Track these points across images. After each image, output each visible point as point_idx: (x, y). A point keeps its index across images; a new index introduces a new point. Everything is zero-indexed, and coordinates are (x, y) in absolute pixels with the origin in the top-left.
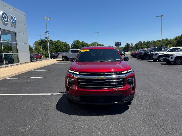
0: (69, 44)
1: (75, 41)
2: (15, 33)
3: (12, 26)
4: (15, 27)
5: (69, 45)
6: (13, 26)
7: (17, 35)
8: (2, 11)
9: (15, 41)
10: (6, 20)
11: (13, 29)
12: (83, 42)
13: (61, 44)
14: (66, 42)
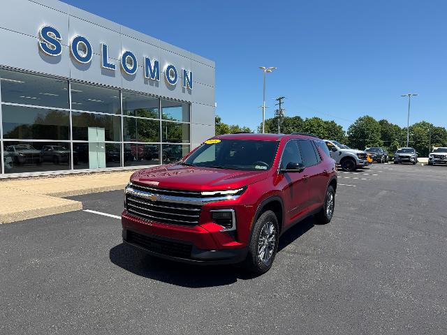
0: (341, 128)
1: (361, 120)
2: (189, 104)
3: (184, 91)
4: (190, 92)
5: (343, 129)
6: (186, 90)
7: (193, 108)
8: (169, 61)
9: (187, 119)
10: (173, 79)
11: (185, 97)
12: (382, 122)
13: (319, 126)
14: (333, 122)
